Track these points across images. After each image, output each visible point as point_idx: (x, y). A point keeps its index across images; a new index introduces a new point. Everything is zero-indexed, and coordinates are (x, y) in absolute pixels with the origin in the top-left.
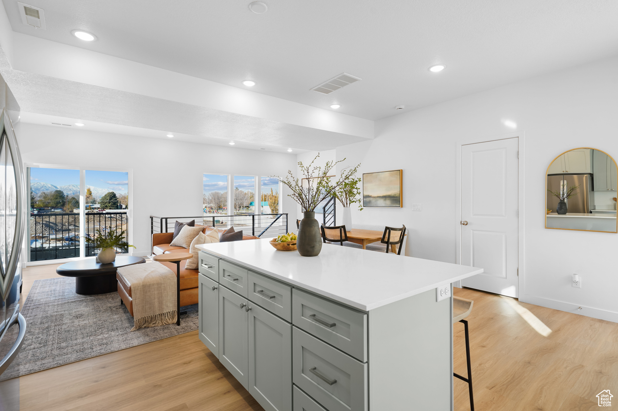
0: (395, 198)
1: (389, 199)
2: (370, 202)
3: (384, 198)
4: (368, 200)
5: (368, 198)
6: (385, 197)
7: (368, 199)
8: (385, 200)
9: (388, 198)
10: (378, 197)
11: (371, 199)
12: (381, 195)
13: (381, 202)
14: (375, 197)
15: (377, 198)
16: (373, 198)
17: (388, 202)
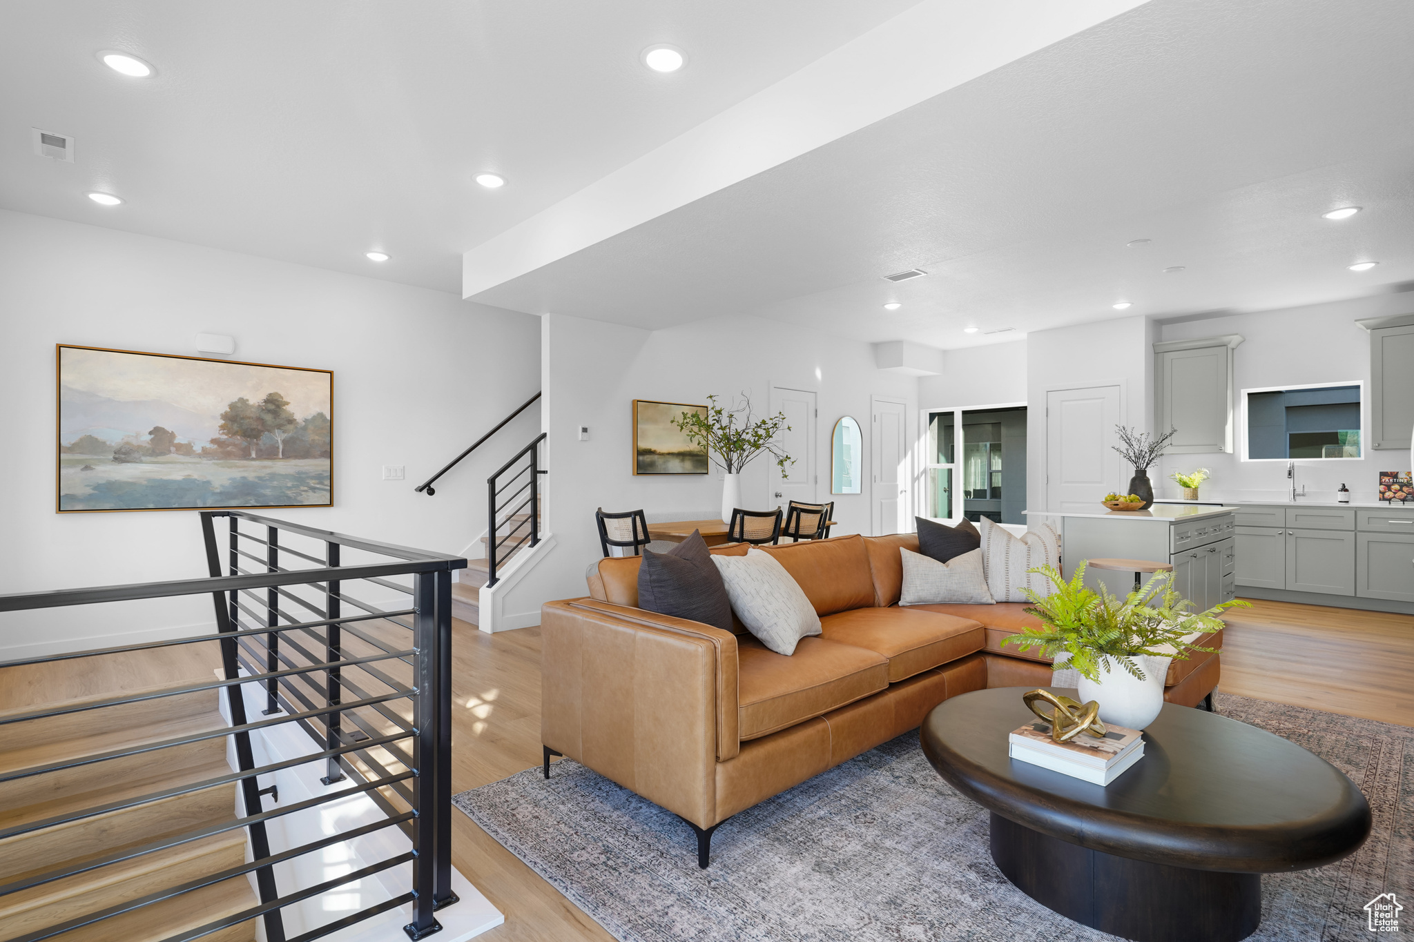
0: (699, 458)
1: (689, 459)
2: (652, 464)
3: (681, 457)
4: (649, 460)
5: (648, 456)
6: (682, 455)
7: (648, 458)
8: (683, 460)
9: (687, 458)
10: (669, 454)
11: (655, 457)
12: (675, 450)
13: (675, 465)
14: (662, 454)
15: (668, 456)
16: (659, 456)
17: (688, 465)
